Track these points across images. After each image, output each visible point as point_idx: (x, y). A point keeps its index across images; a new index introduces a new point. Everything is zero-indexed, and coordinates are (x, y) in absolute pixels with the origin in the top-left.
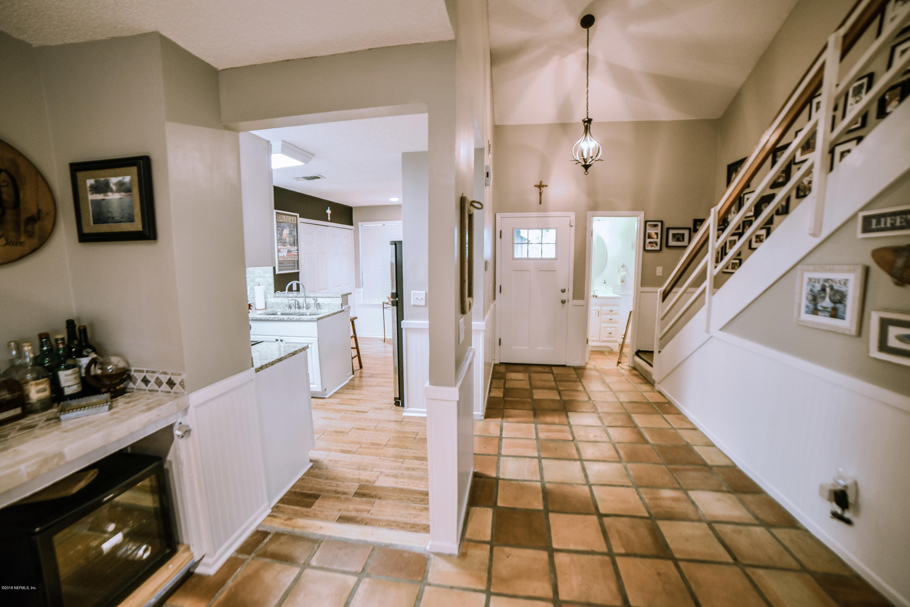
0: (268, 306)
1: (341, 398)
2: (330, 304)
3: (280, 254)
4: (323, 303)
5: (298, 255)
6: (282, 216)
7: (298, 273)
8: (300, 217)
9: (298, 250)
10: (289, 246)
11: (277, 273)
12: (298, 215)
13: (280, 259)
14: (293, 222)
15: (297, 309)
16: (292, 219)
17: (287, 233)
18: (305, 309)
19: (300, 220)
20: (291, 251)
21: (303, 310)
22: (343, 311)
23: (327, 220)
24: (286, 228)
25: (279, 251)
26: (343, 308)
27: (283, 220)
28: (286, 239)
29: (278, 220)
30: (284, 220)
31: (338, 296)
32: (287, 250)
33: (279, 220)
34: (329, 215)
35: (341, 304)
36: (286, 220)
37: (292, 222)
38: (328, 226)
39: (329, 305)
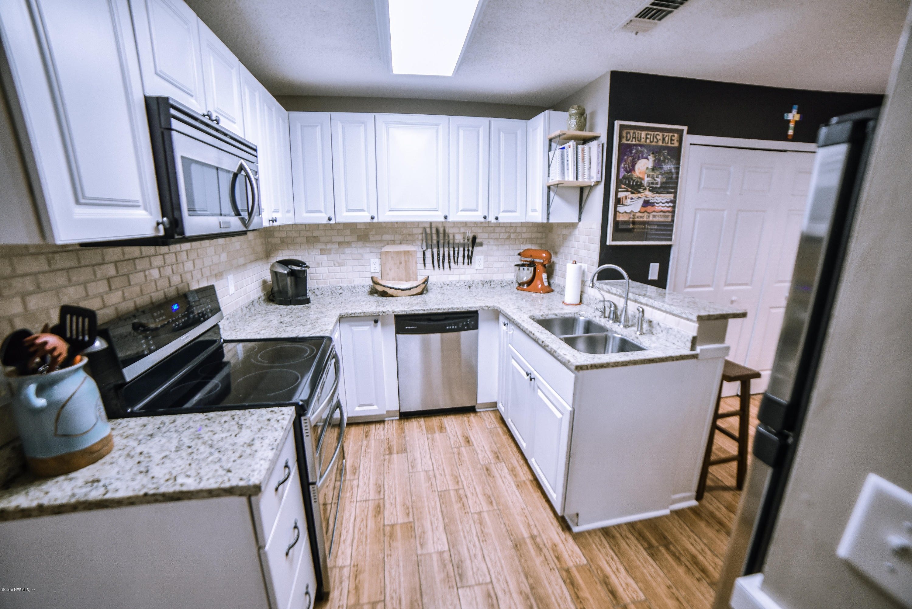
0: (584, 300)
1: (591, 559)
2: (670, 330)
3: (621, 209)
4: (659, 324)
5: (673, 212)
6: (637, 132)
7: (670, 247)
8: (689, 133)
9: (674, 202)
10: (647, 193)
11: (609, 242)
12: (685, 128)
13: (620, 218)
14: (669, 145)
15: (611, 321)
16: (666, 139)
17: (647, 168)
18: (622, 326)
19: (688, 139)
20: (653, 203)
21: (617, 326)
22: (695, 357)
23: (784, 138)
24: (647, 158)
25: (618, 201)
26: (699, 349)
27: (640, 141)
28: (642, 179)
29: (624, 141)
30: (642, 140)
31: (690, 317)
32: (641, 202)
33: (628, 140)
34: (792, 125)
35: (690, 338)
36: (648, 141)
37: (664, 145)
38: (785, 151)
39: (668, 332)
